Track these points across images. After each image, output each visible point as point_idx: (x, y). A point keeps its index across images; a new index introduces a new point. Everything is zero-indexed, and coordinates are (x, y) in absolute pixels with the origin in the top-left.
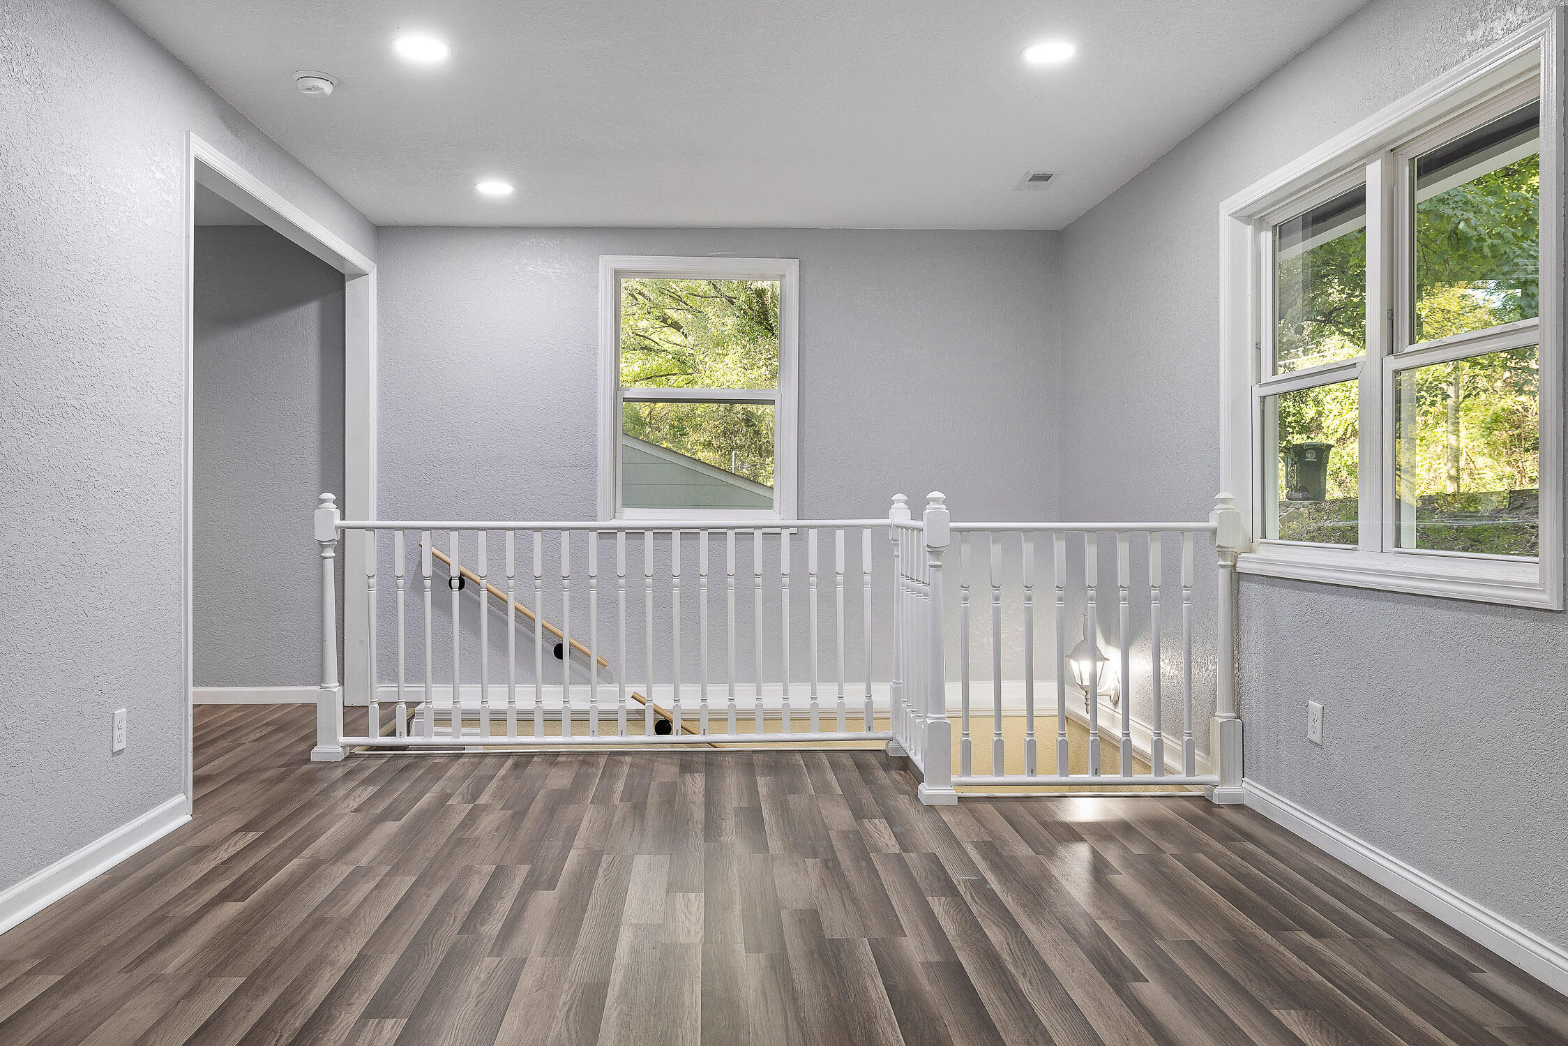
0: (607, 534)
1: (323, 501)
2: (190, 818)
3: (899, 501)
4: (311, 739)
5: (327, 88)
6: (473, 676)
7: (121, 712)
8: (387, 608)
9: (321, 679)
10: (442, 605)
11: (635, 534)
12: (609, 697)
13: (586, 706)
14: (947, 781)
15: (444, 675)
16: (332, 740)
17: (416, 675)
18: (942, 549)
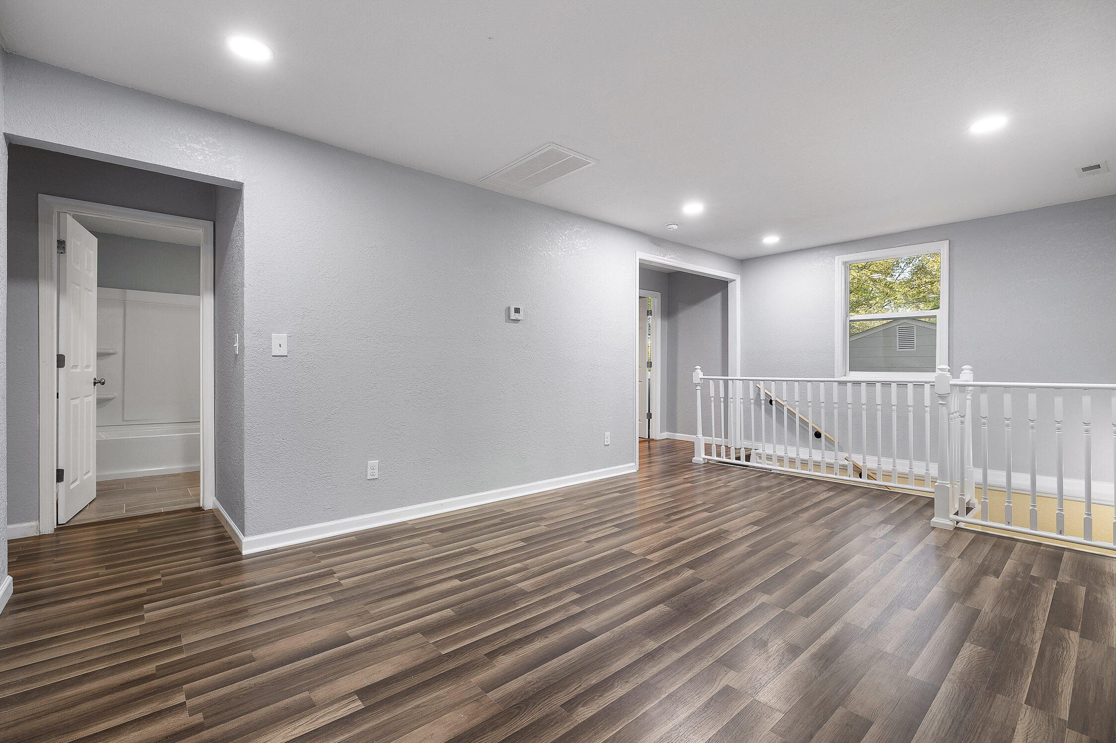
0: (842, 383)
1: (696, 369)
2: (636, 471)
3: (966, 369)
4: (692, 454)
5: (675, 227)
6: (780, 441)
7: (607, 434)
8: (747, 411)
9: (695, 433)
10: (769, 412)
11: (857, 383)
12: (840, 458)
13: (833, 461)
14: (947, 517)
15: (769, 440)
16: (699, 456)
17: (758, 439)
18: (946, 395)
